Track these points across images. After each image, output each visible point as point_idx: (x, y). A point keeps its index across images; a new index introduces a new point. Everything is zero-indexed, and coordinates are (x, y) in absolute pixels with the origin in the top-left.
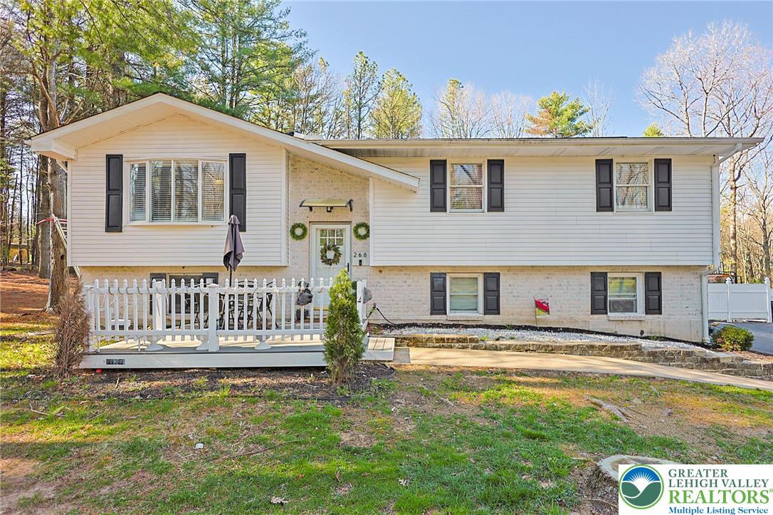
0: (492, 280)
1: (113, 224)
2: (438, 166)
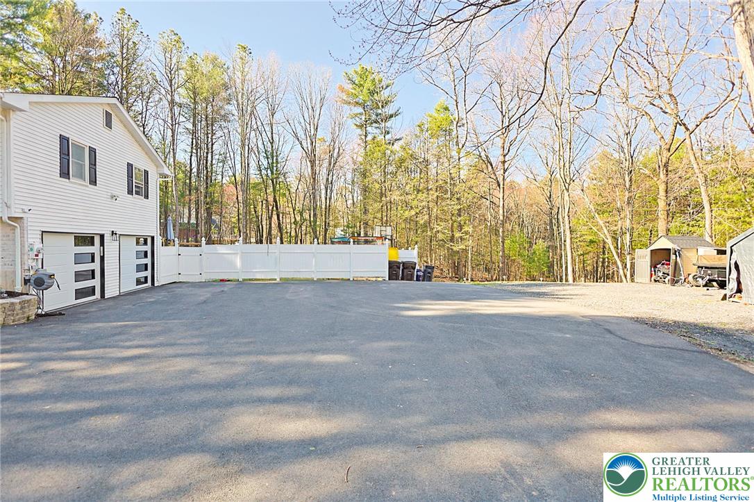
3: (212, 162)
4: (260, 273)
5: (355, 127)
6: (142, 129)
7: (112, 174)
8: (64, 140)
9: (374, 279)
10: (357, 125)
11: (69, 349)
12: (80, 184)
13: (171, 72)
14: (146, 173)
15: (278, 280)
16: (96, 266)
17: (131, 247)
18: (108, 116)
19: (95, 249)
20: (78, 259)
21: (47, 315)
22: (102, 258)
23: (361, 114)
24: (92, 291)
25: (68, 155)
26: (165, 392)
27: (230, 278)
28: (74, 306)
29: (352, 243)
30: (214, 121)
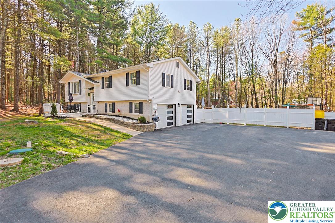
0: (114, 104)
2: (103, 79)
3: (225, 72)
4: (236, 121)
5: (305, 41)
6: (189, 66)
7: (179, 84)
8: (164, 74)
9: (305, 128)
10: (305, 40)
11: (154, 140)
12: (168, 88)
13: (208, 39)
14: (191, 81)
15: (245, 125)
16: (173, 115)
17: (185, 109)
18: (177, 63)
19: (173, 109)
20: (168, 113)
21: (158, 130)
22: (175, 112)
23: (309, 33)
24: (171, 124)
25: (165, 79)
26: (165, 157)
27: (224, 122)
28: (166, 128)
29: (288, 107)
30: (225, 55)
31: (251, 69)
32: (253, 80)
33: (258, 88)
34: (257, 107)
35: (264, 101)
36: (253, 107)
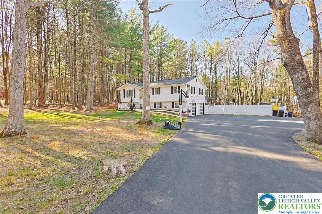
0: (161, 103)
1: (124, 98)
2: (153, 89)
3: (217, 77)
4: (229, 113)
7: (197, 91)
8: (191, 87)
12: (193, 94)
14: (202, 89)
16: (195, 109)
18: (197, 80)
19: (195, 106)
27: (221, 114)
28: (192, 116)
29: (259, 104)
31: (238, 75)
32: (239, 83)
33: (243, 89)
34: (242, 104)
35: (247, 99)
36: (239, 104)
